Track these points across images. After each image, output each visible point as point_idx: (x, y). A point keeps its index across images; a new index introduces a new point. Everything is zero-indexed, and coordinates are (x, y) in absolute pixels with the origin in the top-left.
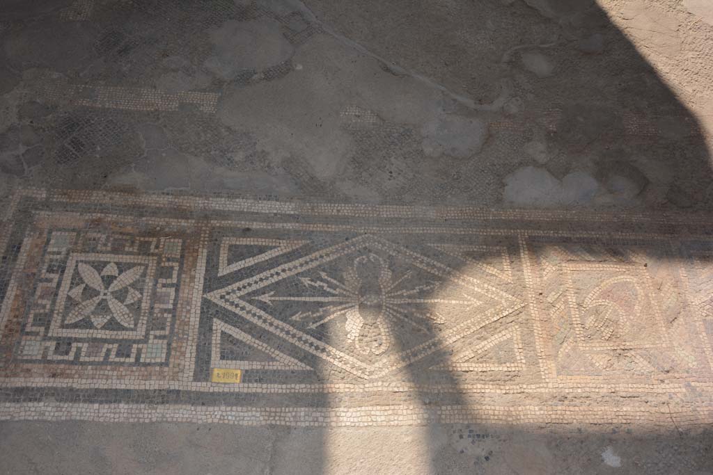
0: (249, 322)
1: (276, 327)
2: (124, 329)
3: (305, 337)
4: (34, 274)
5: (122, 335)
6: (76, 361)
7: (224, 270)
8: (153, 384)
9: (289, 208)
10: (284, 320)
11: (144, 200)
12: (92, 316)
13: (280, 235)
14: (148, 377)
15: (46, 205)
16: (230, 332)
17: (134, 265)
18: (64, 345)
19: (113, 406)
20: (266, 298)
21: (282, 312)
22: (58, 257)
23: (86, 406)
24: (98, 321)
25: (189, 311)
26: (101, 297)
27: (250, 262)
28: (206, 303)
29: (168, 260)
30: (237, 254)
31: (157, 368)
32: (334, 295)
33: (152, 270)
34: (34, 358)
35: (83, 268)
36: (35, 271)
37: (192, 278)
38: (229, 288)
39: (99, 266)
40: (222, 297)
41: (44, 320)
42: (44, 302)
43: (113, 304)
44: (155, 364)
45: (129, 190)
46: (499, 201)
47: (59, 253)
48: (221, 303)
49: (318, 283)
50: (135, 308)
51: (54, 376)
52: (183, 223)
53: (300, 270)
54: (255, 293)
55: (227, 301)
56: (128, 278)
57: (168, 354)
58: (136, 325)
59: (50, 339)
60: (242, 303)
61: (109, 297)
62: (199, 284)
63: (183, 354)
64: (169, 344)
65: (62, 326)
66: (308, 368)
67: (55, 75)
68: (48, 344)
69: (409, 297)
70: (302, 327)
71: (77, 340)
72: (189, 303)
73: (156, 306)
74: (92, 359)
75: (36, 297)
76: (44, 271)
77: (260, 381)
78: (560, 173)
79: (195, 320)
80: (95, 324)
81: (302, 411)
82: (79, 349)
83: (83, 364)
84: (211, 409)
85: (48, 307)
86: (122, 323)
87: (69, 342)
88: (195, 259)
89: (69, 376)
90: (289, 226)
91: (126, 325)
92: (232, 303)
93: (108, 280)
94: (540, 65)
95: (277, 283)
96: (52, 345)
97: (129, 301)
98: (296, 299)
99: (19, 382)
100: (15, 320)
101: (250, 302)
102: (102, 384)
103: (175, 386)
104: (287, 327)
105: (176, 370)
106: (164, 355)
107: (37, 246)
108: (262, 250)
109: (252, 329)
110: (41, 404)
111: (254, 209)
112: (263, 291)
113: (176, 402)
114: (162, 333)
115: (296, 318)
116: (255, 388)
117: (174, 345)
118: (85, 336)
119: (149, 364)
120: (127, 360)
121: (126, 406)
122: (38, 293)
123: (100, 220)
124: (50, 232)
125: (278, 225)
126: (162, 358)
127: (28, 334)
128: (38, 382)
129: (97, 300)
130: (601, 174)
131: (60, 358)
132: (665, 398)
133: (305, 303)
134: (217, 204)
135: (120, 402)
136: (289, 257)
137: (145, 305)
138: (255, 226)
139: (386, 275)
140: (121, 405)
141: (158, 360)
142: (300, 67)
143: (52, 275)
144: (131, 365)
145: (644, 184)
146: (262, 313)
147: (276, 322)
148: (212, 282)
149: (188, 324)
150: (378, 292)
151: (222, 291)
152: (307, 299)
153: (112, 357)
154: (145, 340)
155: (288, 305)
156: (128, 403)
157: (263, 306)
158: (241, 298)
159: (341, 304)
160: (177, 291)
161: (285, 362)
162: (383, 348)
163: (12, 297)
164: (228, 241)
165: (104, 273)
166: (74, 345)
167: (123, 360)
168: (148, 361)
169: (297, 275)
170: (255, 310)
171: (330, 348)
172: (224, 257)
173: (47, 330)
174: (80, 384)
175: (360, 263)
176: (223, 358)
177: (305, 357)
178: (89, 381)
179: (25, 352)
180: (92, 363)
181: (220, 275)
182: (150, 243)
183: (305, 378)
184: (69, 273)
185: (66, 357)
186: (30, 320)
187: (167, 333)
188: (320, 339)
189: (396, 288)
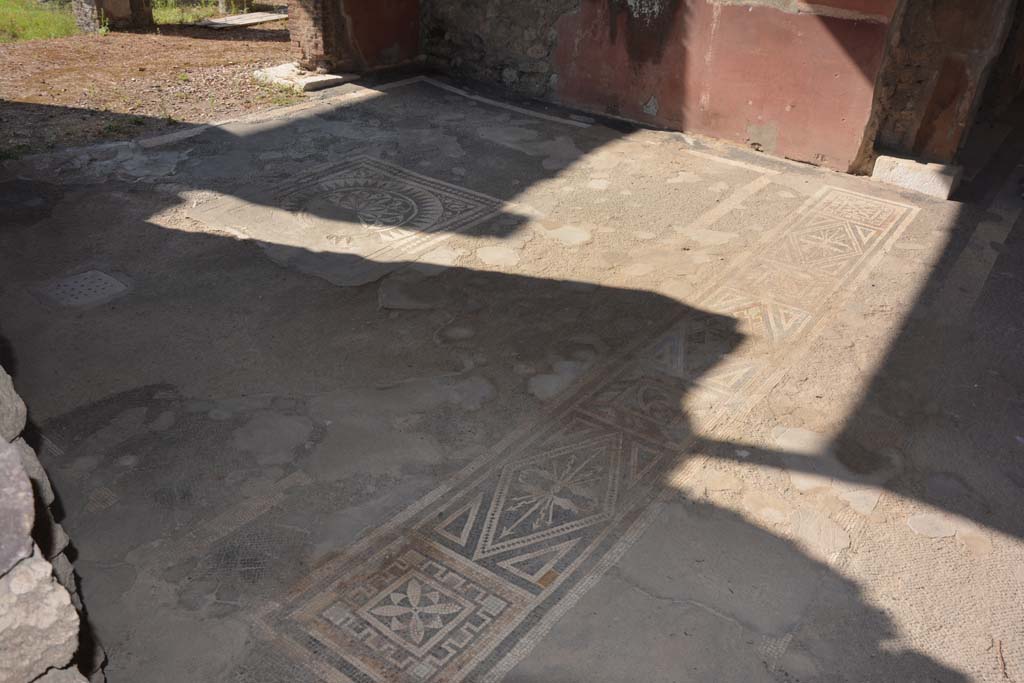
0: (517, 550)
1: (531, 539)
2: (457, 614)
4: (352, 641)
5: (462, 617)
6: (459, 652)
7: (463, 541)
8: (520, 618)
9: (444, 489)
10: (531, 533)
11: (351, 552)
13: (463, 502)
14: (511, 618)
15: (291, 607)
16: (516, 561)
17: (407, 583)
18: (438, 651)
19: (518, 645)
20: (506, 532)
21: (525, 530)
23: (504, 660)
24: (436, 624)
25: (477, 573)
26: (416, 614)
27: (469, 526)
28: (480, 562)
29: (422, 564)
30: (457, 528)
31: (509, 609)
32: (536, 502)
33: (421, 577)
34: (432, 673)
35: (376, 611)
36: (349, 640)
37: (452, 559)
38: (479, 546)
39: (387, 601)
40: (483, 552)
41: (402, 653)
42: (385, 647)
43: (429, 610)
44: (505, 609)
45: (331, 556)
46: (542, 403)
48: (486, 555)
49: (520, 505)
50: (444, 599)
51: (460, 668)
53: (500, 508)
55: (489, 551)
56: (414, 593)
57: (502, 599)
58: (460, 605)
59: (425, 656)
60: (499, 545)
62: (461, 559)
63: (510, 591)
64: (495, 595)
65: (420, 646)
66: (579, 539)
67: (156, 544)
68: (427, 660)
69: (571, 471)
70: (545, 528)
71: (441, 642)
72: (471, 570)
73: (455, 587)
74: (466, 641)
75: (376, 650)
76: (356, 635)
77: (567, 565)
78: (549, 370)
79: (488, 573)
80: (437, 627)
81: (607, 556)
82: (450, 645)
83: (466, 647)
84: (567, 597)
85: (392, 647)
86: (451, 612)
87: (438, 647)
88: (436, 550)
89: (469, 660)
90: (460, 495)
91: (455, 611)
93: (405, 602)
94: (463, 332)
95: (500, 521)
96: (430, 657)
97: (435, 600)
98: (521, 519)
100: (385, 670)
101: (502, 541)
102: (494, 644)
103: (532, 607)
104: (539, 534)
105: (519, 601)
106: (502, 602)
107: (325, 629)
108: (465, 516)
109: (524, 551)
111: (426, 504)
112: (499, 531)
113: (545, 611)
114: (482, 594)
115: (535, 526)
116: (570, 570)
117: (498, 593)
118: (442, 637)
119: (501, 612)
120: (487, 622)
121: (525, 639)
122: (373, 647)
123: (342, 583)
124: (321, 616)
125: (453, 499)
126: (503, 604)
127: (406, 668)
129: (415, 617)
130: (568, 357)
131: (447, 658)
132: (725, 418)
133: (529, 517)
134: (401, 518)
135: (518, 640)
136: (485, 506)
137: (448, 593)
138: (442, 509)
139: (545, 473)
141: (503, 606)
142: (329, 423)
143: (365, 632)
144: (492, 622)
145: (590, 347)
146: (516, 540)
147: (530, 537)
148: (467, 551)
149: (487, 579)
150: (553, 483)
151: (479, 550)
152: (527, 514)
153: (476, 630)
154: (479, 606)
155: (522, 525)
156: (522, 637)
157: (511, 537)
158: (492, 544)
159: (545, 502)
160: (454, 571)
161: (564, 548)
162: (596, 500)
163: (361, 663)
164: (439, 529)
165: (396, 603)
166: (443, 646)
167: (484, 624)
168: (498, 612)
169: (503, 510)
170: (510, 542)
171: (573, 523)
172: (450, 537)
173: (413, 655)
174: (482, 656)
175: (523, 479)
176: (532, 574)
177: (569, 537)
178: (485, 650)
179: (422, 676)
180: (470, 642)
181: (463, 545)
182: (396, 567)
183: (584, 544)
184: (374, 621)
185: (451, 655)
186: (394, 662)
187: (484, 592)
188: (562, 524)
189: (559, 475)
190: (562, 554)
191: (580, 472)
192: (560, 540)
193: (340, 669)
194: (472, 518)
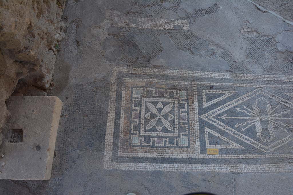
0: (218, 128)
1: (229, 130)
2: (169, 132)
3: (241, 134)
4: (129, 108)
5: (170, 134)
6: (153, 147)
7: (206, 105)
8: (185, 156)
9: (227, 76)
10: (232, 127)
11: (167, 72)
12: (156, 126)
13: (225, 89)
14: (183, 153)
15: (128, 75)
16: (212, 133)
17: (169, 103)
18: (147, 139)
19: (171, 165)
20: (223, 117)
21: (230, 123)
22: (138, 99)
23: (161, 164)
24: (159, 128)
25: (194, 124)
26: (158, 117)
27: (215, 101)
28: (201, 120)
29: (182, 100)
30: (210, 98)
31: (186, 149)
32: (249, 116)
33: (176, 105)
34: (137, 145)
35: (149, 104)
36: (130, 106)
37: (193, 109)
38: (209, 113)
39: (155, 104)
40: (206, 117)
41: (137, 128)
42: (136, 120)
43: (163, 120)
44: (185, 147)
47: (137, 98)
48: (207, 120)
49: (243, 111)
51: (146, 152)
52: (186, 83)
53: (235, 105)
54: (219, 115)
55: (209, 119)
56: (167, 109)
57: (189, 143)
58: (174, 129)
59: (142, 136)
60: (215, 120)
61: (161, 117)
62: (197, 111)
63: (195, 142)
64: (189, 139)
65: (145, 131)
66: (243, 148)
68: (141, 138)
69: (279, 117)
70: (239, 130)
71: (152, 137)
72: (194, 120)
73: (181, 121)
74: (160, 145)
75: (132, 118)
76: (133, 106)
77: (226, 153)
79: (197, 127)
80: (158, 129)
81: (243, 166)
82: (154, 141)
83: (157, 147)
84: (209, 165)
85: (138, 122)
86: (168, 129)
87: (150, 137)
88: (193, 100)
89: (152, 152)
90: (228, 84)
91: (170, 130)
92: (211, 120)
93: (160, 110)
95: (227, 111)
96: (143, 139)
97: (170, 119)
98: (235, 118)
99: (134, 155)
100: (126, 128)
101: (218, 119)
102: (165, 156)
103: (194, 156)
104: (233, 130)
105: (193, 149)
106: (187, 143)
107: (128, 94)
108: (219, 96)
109: (220, 131)
110: (144, 164)
111: (213, 76)
112: (222, 114)
113: (195, 163)
114: (185, 133)
115: (236, 126)
116: (224, 156)
117: (191, 139)
118: (155, 135)
120: (173, 145)
121: (176, 165)
122: (133, 116)
123: (151, 82)
124: (132, 88)
125: (224, 84)
126: (187, 144)
127: (133, 134)
128: (141, 155)
129: (157, 119)
131: (147, 144)
133: (239, 120)
134: (198, 74)
135: (174, 163)
136: (231, 98)
137: (176, 121)
138: (215, 84)
139: (269, 107)
140: (175, 164)
141: (186, 145)
142: (221, 8)
143: (137, 108)
144: (175, 148)
146: (223, 124)
147: (229, 128)
148: (202, 111)
149: (195, 129)
150: (267, 115)
151: (206, 115)
152: (240, 118)
153: (167, 144)
154: (179, 137)
155: (233, 121)
156: (177, 164)
157: (223, 121)
158: (214, 117)
159: (253, 120)
160: (188, 115)
161: (234, 145)
162: (271, 139)
163: (123, 118)
164: (205, 92)
165: (157, 107)
166: (151, 139)
167: (172, 145)
168: (182, 146)
169: (234, 107)
170: (220, 123)
171: (251, 139)
172: (204, 99)
173: (140, 132)
174: (157, 156)
175: (258, 101)
176: (210, 144)
177: (242, 143)
178: (160, 154)
179: (133, 142)
180: (160, 147)
181: (204, 107)
182: (173, 92)
183: (243, 152)
184: (143, 107)
185: (149, 144)
186: (132, 128)
187: (187, 133)
188: (246, 135)
189: (273, 113)
190: (231, 147)
191: (282, 121)
192: (237, 141)
193: (115, 114)
194: (220, 99)
